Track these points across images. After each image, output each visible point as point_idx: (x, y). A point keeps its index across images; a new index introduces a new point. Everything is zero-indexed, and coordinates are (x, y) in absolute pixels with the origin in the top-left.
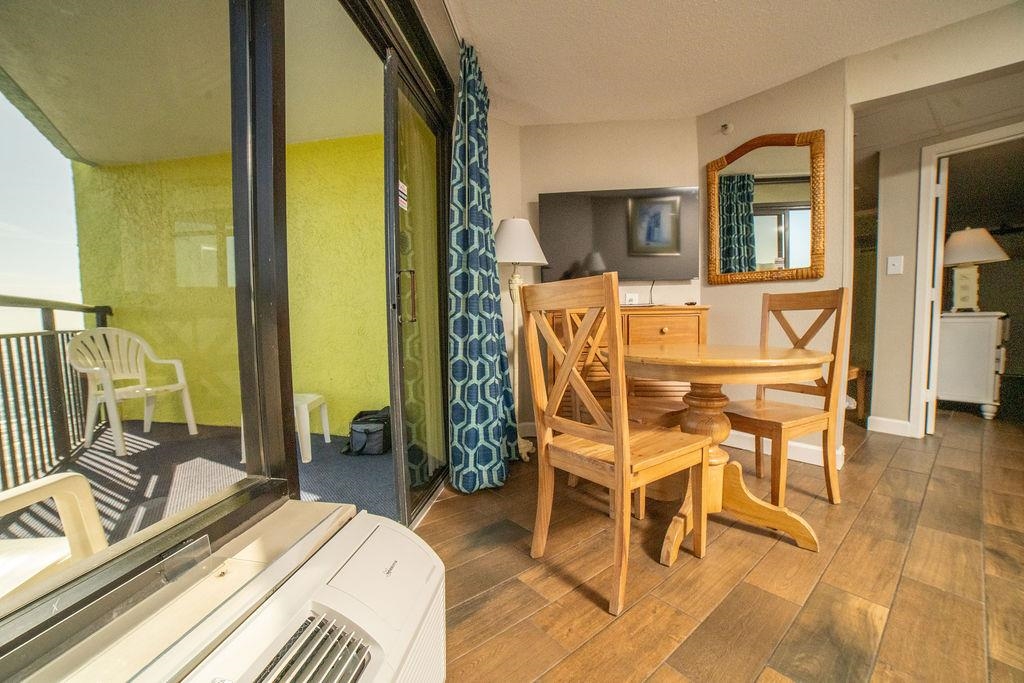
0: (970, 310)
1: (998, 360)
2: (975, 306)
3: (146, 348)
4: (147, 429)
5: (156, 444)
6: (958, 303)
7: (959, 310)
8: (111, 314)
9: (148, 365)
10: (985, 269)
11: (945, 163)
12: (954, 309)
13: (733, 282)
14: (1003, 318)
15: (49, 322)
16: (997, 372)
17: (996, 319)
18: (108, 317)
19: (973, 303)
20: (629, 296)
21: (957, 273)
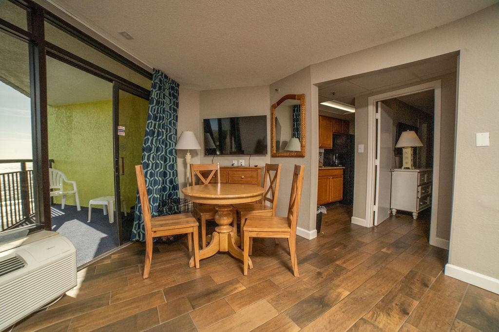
0: (409, 168)
1: (418, 192)
2: (410, 167)
3: (64, 176)
4: (63, 207)
5: (64, 214)
6: (405, 165)
7: (405, 168)
8: (54, 162)
9: (64, 183)
10: (415, 149)
11: (379, 104)
12: (403, 167)
13: (279, 157)
14: (418, 172)
15: (23, 167)
16: (418, 198)
17: (417, 173)
18: (52, 163)
19: (409, 165)
20: (240, 161)
21: (404, 150)
